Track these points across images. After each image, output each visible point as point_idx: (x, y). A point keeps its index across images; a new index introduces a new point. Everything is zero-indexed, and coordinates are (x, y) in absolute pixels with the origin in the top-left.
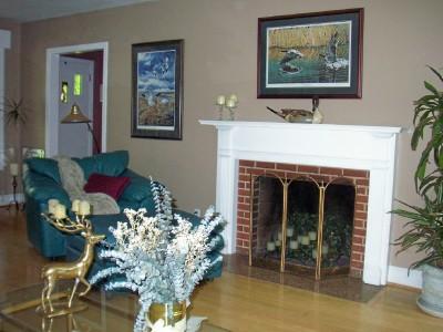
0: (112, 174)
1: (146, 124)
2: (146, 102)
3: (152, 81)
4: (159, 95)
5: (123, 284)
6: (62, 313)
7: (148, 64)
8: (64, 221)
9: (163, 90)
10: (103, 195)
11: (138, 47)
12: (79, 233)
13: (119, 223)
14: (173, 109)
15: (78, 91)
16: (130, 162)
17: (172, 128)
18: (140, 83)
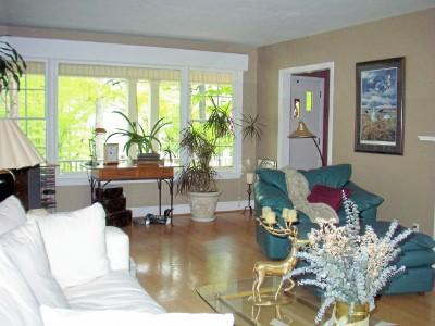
0: (335, 187)
1: (369, 139)
2: (369, 117)
3: (376, 98)
4: (381, 111)
5: (313, 282)
6: (269, 304)
7: (371, 81)
8: (275, 226)
9: (385, 106)
10: (324, 205)
11: (361, 66)
12: (286, 237)
13: (313, 230)
14: (395, 125)
15: (309, 107)
16: (353, 175)
17: (394, 144)
18: (363, 100)
